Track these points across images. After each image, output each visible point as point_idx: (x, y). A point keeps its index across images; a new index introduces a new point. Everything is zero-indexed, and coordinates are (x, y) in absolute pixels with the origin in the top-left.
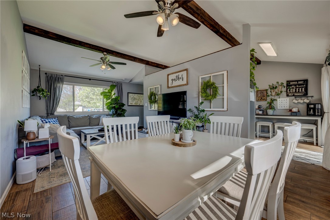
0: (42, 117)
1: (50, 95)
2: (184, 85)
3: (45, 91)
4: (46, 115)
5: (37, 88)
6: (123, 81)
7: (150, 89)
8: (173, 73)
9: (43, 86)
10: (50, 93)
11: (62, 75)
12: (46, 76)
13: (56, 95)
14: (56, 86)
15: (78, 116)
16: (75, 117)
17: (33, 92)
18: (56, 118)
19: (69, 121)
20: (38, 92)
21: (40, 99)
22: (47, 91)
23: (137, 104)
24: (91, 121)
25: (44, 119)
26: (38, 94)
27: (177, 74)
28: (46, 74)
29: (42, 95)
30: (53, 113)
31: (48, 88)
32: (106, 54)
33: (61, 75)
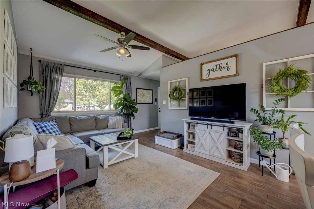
0: (34, 120)
1: (46, 90)
2: (231, 76)
3: (38, 83)
4: (40, 116)
5: (27, 80)
6: (131, 74)
7: (171, 83)
8: (209, 62)
9: (36, 77)
10: (46, 87)
11: (62, 64)
12: (40, 64)
13: (53, 89)
14: (53, 78)
15: (82, 117)
16: (78, 118)
17: (22, 85)
18: (54, 121)
19: (70, 123)
20: (29, 86)
21: (32, 95)
22: (41, 83)
23: (146, 101)
24: (97, 123)
25: (39, 123)
26: (28, 88)
27: (218, 63)
28: (40, 61)
29: (34, 90)
30: (49, 113)
31: (43, 80)
32: (125, 34)
33: (60, 64)
